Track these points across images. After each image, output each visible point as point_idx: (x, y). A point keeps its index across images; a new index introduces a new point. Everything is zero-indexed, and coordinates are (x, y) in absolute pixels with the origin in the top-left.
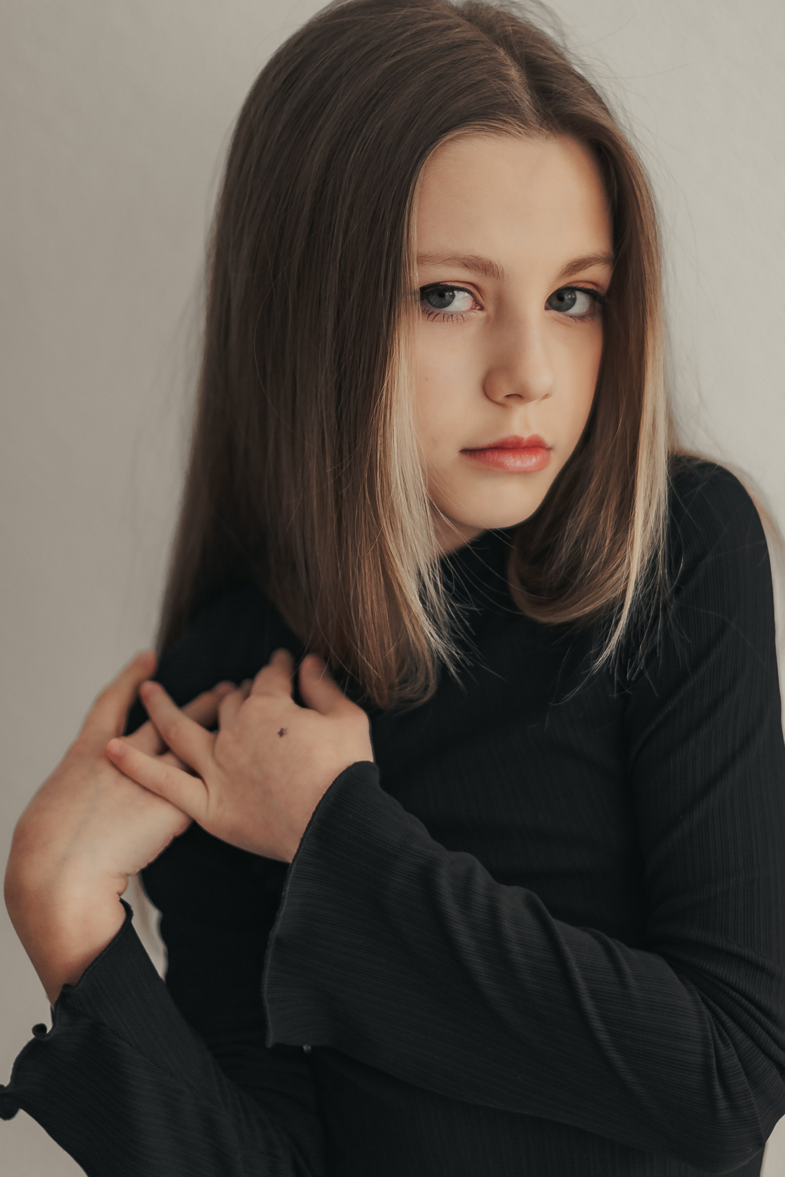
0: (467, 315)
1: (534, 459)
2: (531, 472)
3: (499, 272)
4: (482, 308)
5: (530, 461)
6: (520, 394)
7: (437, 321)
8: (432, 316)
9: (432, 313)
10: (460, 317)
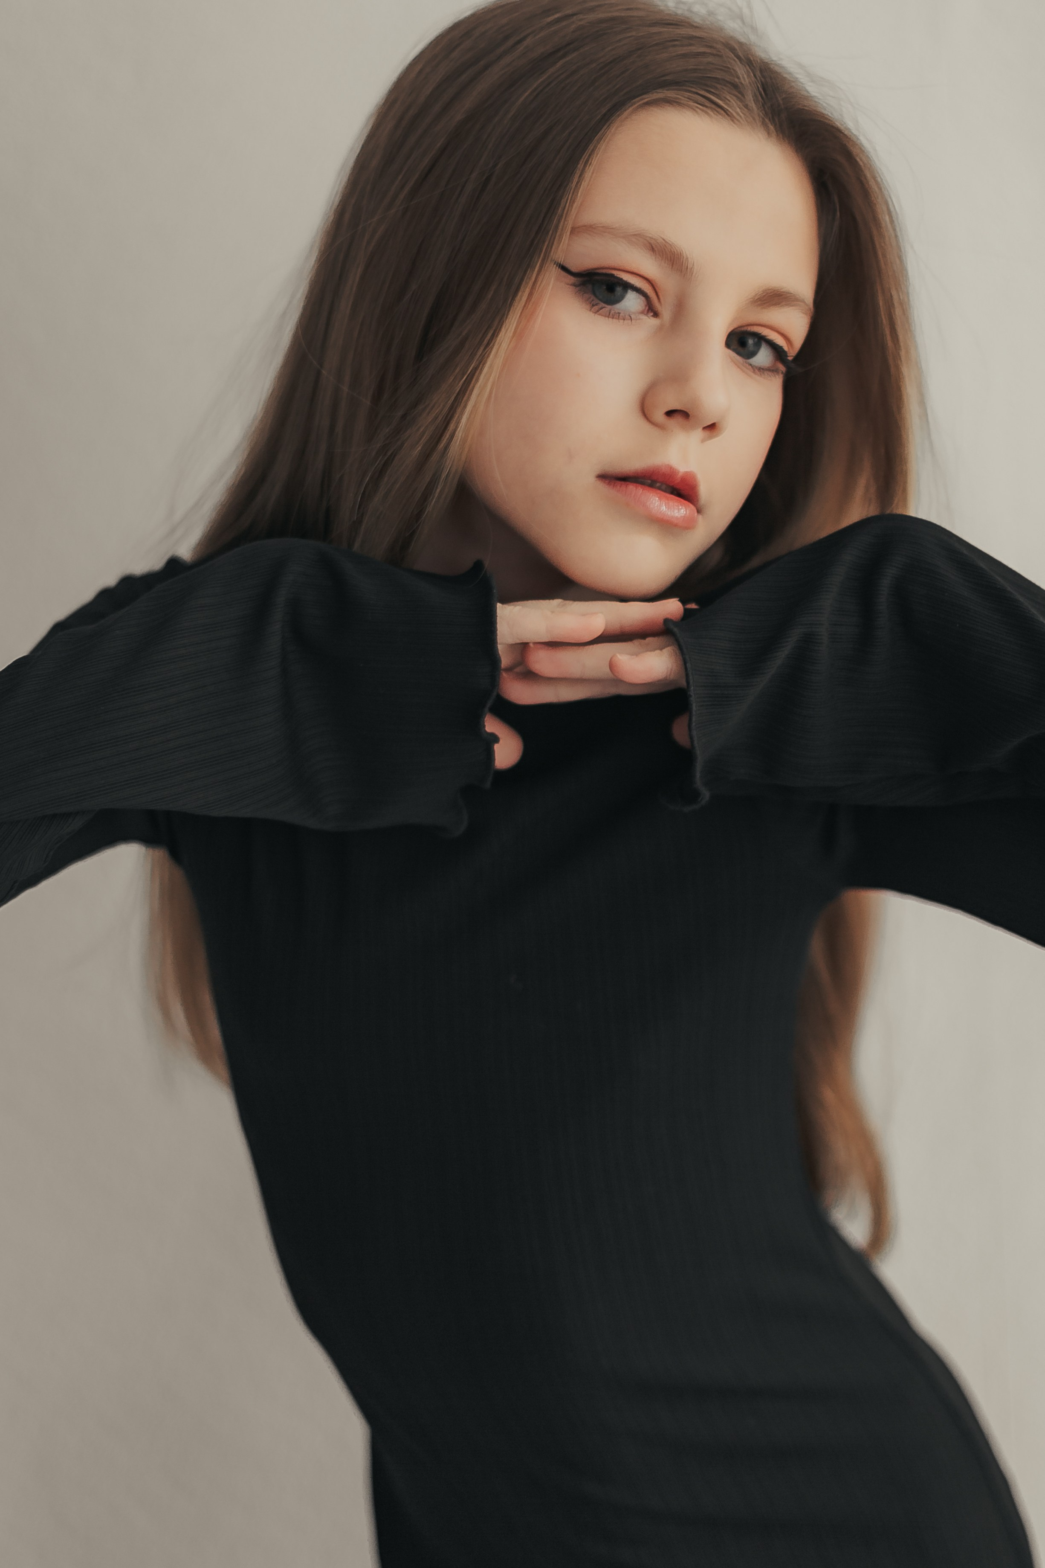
0: (636, 317)
1: (684, 511)
2: (676, 525)
3: (688, 267)
4: (656, 315)
5: (678, 510)
6: (687, 411)
7: (599, 315)
8: (596, 308)
9: (596, 304)
10: (628, 317)
